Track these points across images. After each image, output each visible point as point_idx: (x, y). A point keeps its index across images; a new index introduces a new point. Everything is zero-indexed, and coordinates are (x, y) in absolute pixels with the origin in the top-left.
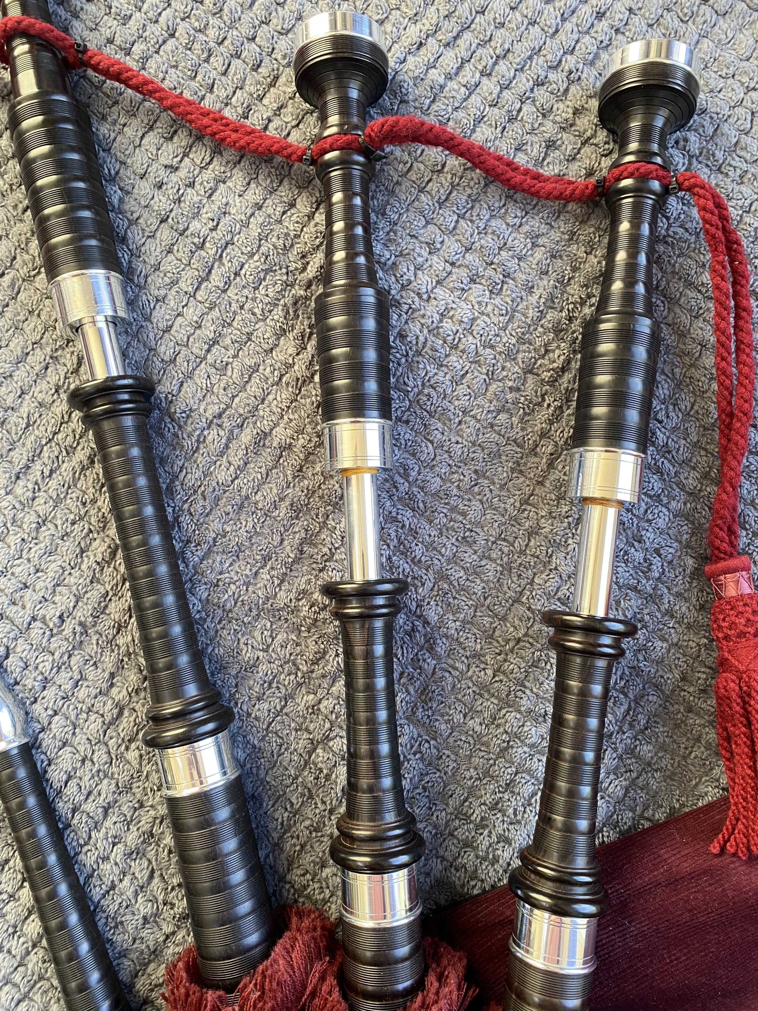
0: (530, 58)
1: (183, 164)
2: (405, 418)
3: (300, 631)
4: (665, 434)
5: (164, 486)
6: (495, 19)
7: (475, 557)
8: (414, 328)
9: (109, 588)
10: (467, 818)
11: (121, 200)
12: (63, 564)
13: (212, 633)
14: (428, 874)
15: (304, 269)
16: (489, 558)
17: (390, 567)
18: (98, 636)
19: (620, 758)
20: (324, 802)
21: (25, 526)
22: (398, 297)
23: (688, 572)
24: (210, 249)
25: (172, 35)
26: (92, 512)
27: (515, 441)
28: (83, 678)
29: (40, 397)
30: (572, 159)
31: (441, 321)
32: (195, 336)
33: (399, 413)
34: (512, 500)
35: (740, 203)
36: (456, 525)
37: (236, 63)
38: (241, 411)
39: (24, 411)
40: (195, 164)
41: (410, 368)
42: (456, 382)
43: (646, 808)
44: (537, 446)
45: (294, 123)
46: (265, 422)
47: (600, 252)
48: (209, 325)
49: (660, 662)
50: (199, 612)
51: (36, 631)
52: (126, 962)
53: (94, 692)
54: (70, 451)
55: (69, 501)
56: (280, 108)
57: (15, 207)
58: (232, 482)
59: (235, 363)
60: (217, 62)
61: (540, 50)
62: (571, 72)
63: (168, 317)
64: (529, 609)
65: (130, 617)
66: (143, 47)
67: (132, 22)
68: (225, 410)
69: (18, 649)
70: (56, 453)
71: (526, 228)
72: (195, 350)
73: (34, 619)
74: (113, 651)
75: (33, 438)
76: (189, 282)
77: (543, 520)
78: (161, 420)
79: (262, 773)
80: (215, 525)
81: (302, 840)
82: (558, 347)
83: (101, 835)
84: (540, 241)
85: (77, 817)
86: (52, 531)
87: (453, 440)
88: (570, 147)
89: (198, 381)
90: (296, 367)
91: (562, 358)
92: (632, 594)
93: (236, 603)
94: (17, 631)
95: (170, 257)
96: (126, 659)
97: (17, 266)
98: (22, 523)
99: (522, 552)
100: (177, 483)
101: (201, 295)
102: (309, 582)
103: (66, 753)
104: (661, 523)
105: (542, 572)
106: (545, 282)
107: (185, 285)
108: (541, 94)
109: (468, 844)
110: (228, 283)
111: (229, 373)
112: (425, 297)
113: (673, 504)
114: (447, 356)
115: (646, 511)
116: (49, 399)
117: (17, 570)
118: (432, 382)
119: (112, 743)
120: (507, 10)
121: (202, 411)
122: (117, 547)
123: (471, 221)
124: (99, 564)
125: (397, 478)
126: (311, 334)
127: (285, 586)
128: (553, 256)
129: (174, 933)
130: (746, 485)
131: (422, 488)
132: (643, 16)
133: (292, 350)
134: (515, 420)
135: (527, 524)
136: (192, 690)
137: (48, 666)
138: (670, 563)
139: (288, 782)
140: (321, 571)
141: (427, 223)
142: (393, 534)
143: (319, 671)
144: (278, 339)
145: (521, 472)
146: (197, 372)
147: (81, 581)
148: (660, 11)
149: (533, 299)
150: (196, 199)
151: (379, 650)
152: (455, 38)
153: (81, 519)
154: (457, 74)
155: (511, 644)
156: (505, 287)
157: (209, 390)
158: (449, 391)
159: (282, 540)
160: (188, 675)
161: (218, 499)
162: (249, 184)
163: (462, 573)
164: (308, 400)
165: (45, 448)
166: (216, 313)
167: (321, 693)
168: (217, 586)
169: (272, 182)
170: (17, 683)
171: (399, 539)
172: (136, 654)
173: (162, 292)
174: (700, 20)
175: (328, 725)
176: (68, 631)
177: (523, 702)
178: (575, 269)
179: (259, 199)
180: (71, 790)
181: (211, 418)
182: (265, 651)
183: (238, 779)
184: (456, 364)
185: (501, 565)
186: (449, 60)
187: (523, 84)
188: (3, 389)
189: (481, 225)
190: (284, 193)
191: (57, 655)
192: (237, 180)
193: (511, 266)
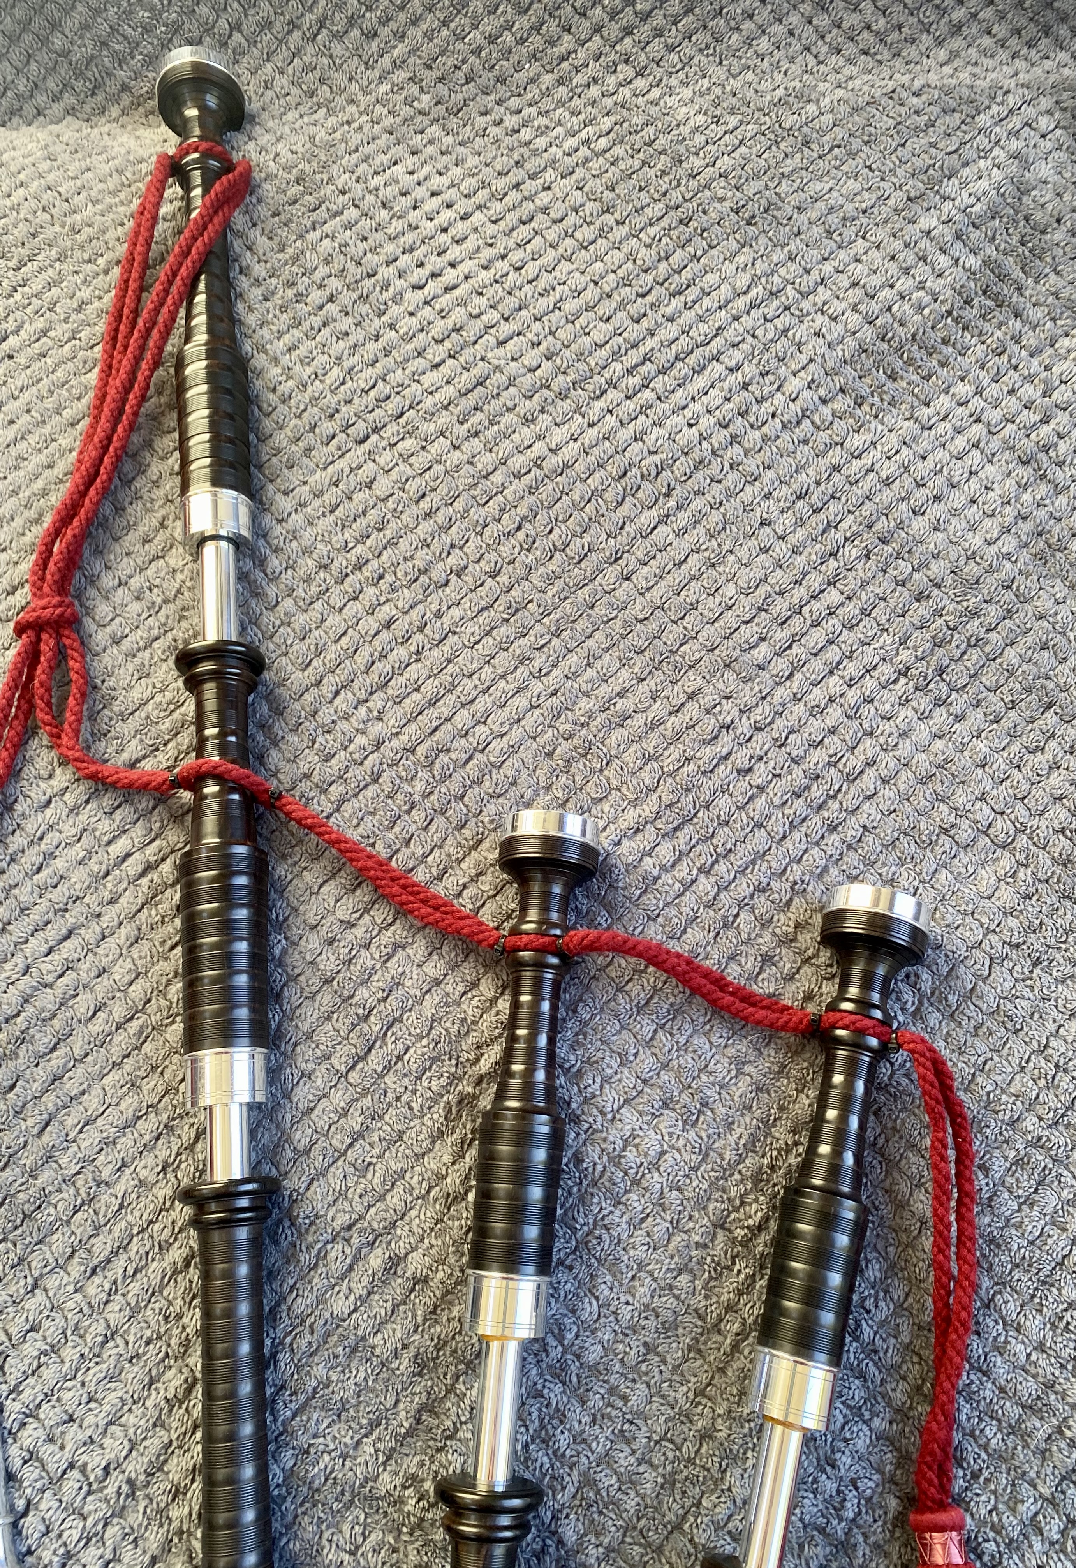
0: (753, 862)
1: (361, 922)
2: (568, 1262)
3: (400, 1532)
4: (871, 1327)
5: (267, 1309)
6: (718, 817)
7: (632, 1460)
8: (592, 1154)
9: (174, 1436)
11: (284, 952)
12: (125, 1396)
13: (290, 1518)
15: (477, 1060)
16: (649, 1463)
17: (526, 1459)
18: (147, 1501)
21: (89, 1338)
22: (579, 1112)
23: (890, 1516)
24: (375, 1025)
25: (376, 780)
26: (175, 1332)
27: (696, 1310)
29: (143, 1174)
30: (790, 978)
31: (624, 1149)
32: (338, 1125)
33: (562, 1254)
34: (685, 1389)
35: (973, 1059)
36: (614, 1413)
37: (439, 820)
38: (375, 1225)
39: (120, 1188)
40: (374, 923)
41: (582, 1200)
42: (634, 1225)
44: (721, 1320)
45: (491, 893)
46: (401, 1244)
47: (813, 1093)
48: (357, 1113)
50: (278, 1486)
51: (71, 1484)
54: (165, 1246)
55: (149, 1312)
56: (478, 875)
58: (349, 1315)
59: (379, 1166)
60: (418, 816)
61: (764, 854)
62: (796, 883)
63: (311, 1097)
64: (691, 1541)
65: (193, 1481)
66: (341, 789)
67: (334, 761)
68: (356, 1221)
69: (43, 1506)
70: (147, 1248)
71: (731, 1051)
72: (334, 1142)
73: (71, 1466)
74: (161, 1525)
75: (123, 1224)
76: (343, 1059)
77: (719, 1421)
78: (280, 1222)
82: (756, 1200)
84: (747, 1069)
86: (121, 1349)
87: (623, 1299)
88: (788, 966)
89: (331, 1181)
90: (449, 1180)
91: (759, 1214)
92: (819, 1538)
93: (326, 1480)
94: (46, 1481)
95: (328, 1027)
96: (176, 1540)
97: (149, 1011)
98: (86, 1331)
99: (690, 1461)
100: (284, 1307)
101: (353, 1077)
102: (422, 1464)
104: (861, 1444)
105: (712, 1492)
106: (748, 1120)
107: (339, 1063)
108: (761, 901)
110: (388, 1068)
111: (369, 1176)
112: (609, 1116)
113: (875, 1423)
114: (626, 1192)
115: (843, 1427)
116: (152, 1178)
117: (66, 1396)
118: (606, 1222)
120: (733, 809)
121: (329, 1218)
122: (195, 1380)
123: (671, 1034)
124: (168, 1401)
125: (549, 1340)
126: (472, 1140)
127: (391, 1466)
128: (759, 1090)
130: (966, 1409)
131: (578, 1357)
132: (878, 836)
133: (447, 1159)
134: (699, 1284)
135: (700, 1423)
137: (76, 1534)
138: (869, 1500)
140: (439, 1450)
141: (622, 1028)
142: (535, 1414)
144: (434, 1142)
145: (699, 1351)
146: (332, 1169)
147: (142, 1422)
148: (896, 834)
149: (732, 1139)
150: (369, 963)
152: (675, 830)
153: (159, 1338)
154: (673, 866)
156: (702, 1118)
157: (343, 1195)
158: (624, 1236)
159: (397, 1402)
161: (328, 1335)
162: (430, 954)
163: (614, 1480)
164: (457, 1223)
165: (135, 1239)
166: (366, 1102)
168: (306, 1452)
169: (457, 955)
170: (30, 1552)
171: (541, 1421)
172: (190, 1534)
173: (311, 1066)
176: (110, 1491)
178: (782, 1109)
179: (438, 973)
181: (338, 1229)
182: (352, 1553)
184: (636, 1204)
185: (664, 1476)
186: (666, 852)
187: (743, 888)
188: (102, 1158)
189: (682, 1040)
190: (468, 971)
191: (90, 1521)
192: (418, 948)
193: (711, 1093)
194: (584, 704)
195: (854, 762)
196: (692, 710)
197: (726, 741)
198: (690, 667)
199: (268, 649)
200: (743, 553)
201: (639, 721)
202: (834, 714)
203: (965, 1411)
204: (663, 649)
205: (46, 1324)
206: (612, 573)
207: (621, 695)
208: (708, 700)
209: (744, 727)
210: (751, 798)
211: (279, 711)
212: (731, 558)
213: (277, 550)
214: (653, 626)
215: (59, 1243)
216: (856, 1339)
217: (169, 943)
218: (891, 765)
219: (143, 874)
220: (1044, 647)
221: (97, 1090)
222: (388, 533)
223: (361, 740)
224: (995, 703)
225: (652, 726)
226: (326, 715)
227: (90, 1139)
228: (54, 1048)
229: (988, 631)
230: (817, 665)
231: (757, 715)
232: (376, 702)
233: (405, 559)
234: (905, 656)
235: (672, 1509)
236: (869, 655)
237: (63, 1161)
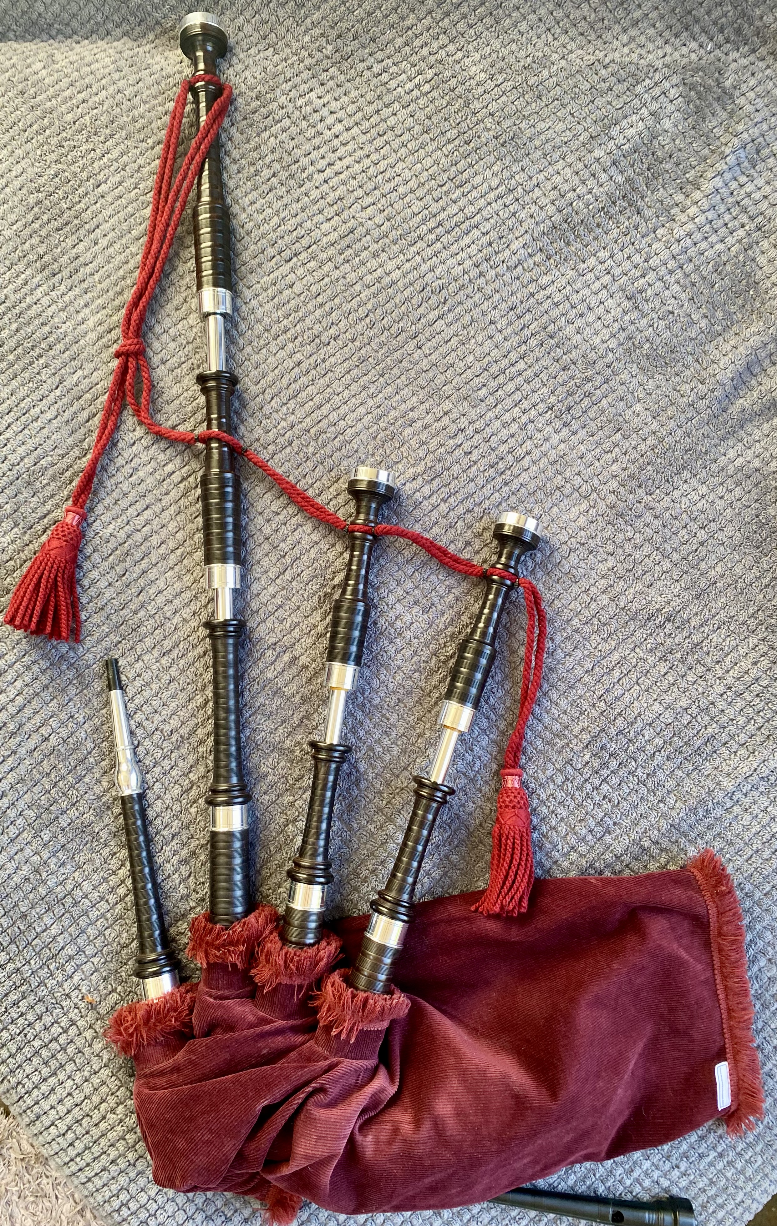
0: (467, 498)
1: (283, 512)
2: (368, 665)
3: (293, 762)
5: (240, 673)
6: (453, 475)
7: (389, 742)
8: (382, 621)
9: (200, 721)
10: (358, 875)
11: (247, 523)
12: (179, 704)
14: (332, 901)
15: (333, 579)
16: (396, 744)
18: (189, 745)
19: (441, 860)
20: (287, 853)
21: (163, 681)
22: (377, 604)
23: (493, 771)
24: (288, 560)
25: (290, 445)
26: (200, 681)
27: (421, 687)
28: (176, 765)
29: (185, 616)
30: (478, 552)
31: (396, 620)
32: (271, 601)
34: (413, 717)
35: (554, 593)
36: (383, 724)
37: (320, 467)
38: (287, 644)
39: (175, 621)
40: (288, 514)
41: (376, 640)
42: (397, 652)
43: (449, 888)
44: (431, 692)
45: (343, 504)
46: (298, 652)
47: (481, 603)
48: (279, 597)
49: (470, 814)
50: (244, 741)
52: (168, 918)
53: (180, 773)
54: (194, 647)
55: (188, 672)
56: (338, 495)
57: (191, 515)
58: (274, 679)
59: (289, 619)
60: (310, 464)
61: (473, 494)
62: (486, 509)
63: (259, 589)
64: (411, 774)
65: (209, 737)
66: (274, 448)
67: (270, 433)
68: (278, 642)
69: (145, 744)
70: (187, 646)
71: (447, 583)
72: (269, 608)
73: (157, 729)
74: (195, 754)
75: (177, 636)
76: (274, 573)
77: (427, 730)
78: (245, 640)
79: (258, 832)
80: (261, 700)
81: (272, 871)
82: (451, 645)
83: (168, 849)
84: (453, 591)
85: (158, 837)
86: (177, 686)
87: (390, 680)
88: (477, 547)
89: (268, 625)
90: (319, 628)
91: (452, 651)
93: (263, 742)
95: (267, 559)
96: (201, 759)
97: (185, 546)
98: (161, 678)
99: (413, 745)
100: (247, 674)
101: (278, 581)
102: (303, 738)
103: (159, 803)
105: (421, 757)
106: (451, 612)
107: (271, 575)
108: (468, 516)
109: (356, 889)
110: (294, 579)
111: (284, 624)
112: (390, 606)
113: (491, 736)
114: (395, 638)
116: (189, 617)
117: (154, 703)
118: (386, 649)
119: (184, 802)
120: (460, 472)
121: (266, 640)
122: (208, 701)
123: (421, 574)
124: (197, 707)
125: (358, 694)
126: (330, 611)
127: (290, 738)
128: (457, 600)
129: (194, 908)
131: (370, 702)
132: (527, 489)
133: (318, 619)
134: (423, 677)
135: (418, 731)
136: (234, 780)
137: (159, 755)
138: (485, 764)
139: (271, 839)
140: (310, 733)
141: (399, 569)
142: (350, 722)
143: (298, 785)
144: (313, 612)
145: (421, 703)
146: (268, 620)
147: (186, 714)
148: (536, 489)
149: (443, 620)
150: (286, 532)
151: (331, 778)
152: (432, 480)
153: (193, 682)
154: (429, 497)
155: (398, 790)
156: (431, 610)
157: (273, 630)
158: (393, 656)
159: (293, 714)
160: (234, 772)
161: (265, 686)
162: (314, 530)
163: (381, 749)
164: (322, 646)
165: (182, 642)
166: (284, 592)
167: (297, 797)
168: (255, 730)
169: (326, 532)
171: (353, 725)
172: (207, 757)
173: (259, 575)
174: (554, 497)
175: (297, 814)
176: (174, 739)
177: (398, 821)
178: (466, 608)
179: (317, 540)
180: (158, 822)
181: (270, 644)
182: (273, 769)
183: (248, 830)
184: (399, 643)
185: (402, 749)
186: (426, 490)
187: (461, 510)
188: (166, 608)
189: (426, 576)
190: (331, 539)
191: (165, 750)
192: (308, 527)
193: (436, 600)
194: (393, 413)
195: (520, 452)
196: (446, 421)
197: (461, 437)
198: (447, 398)
199: (239, 372)
200: (480, 339)
201: (419, 424)
202: (514, 427)
203: (529, 734)
204: (434, 387)
205: (144, 674)
206: (412, 344)
207: (411, 410)
208: (454, 416)
209: (470, 431)
210: (469, 467)
211: (244, 406)
212: (473, 341)
213: (244, 319)
214: (431, 374)
215: (149, 642)
216: (487, 703)
217: (194, 516)
218: (538, 455)
219: (181, 482)
220: (622, 399)
221: (163, 579)
222: (300, 314)
223: (283, 424)
224: (593, 426)
225: (426, 427)
226: (267, 410)
227: (161, 599)
228: (142, 559)
229: (596, 389)
230: (509, 401)
231: (477, 425)
232: (292, 405)
233: (308, 329)
234: (553, 399)
235: (404, 760)
236: (535, 398)
237: (149, 608)
